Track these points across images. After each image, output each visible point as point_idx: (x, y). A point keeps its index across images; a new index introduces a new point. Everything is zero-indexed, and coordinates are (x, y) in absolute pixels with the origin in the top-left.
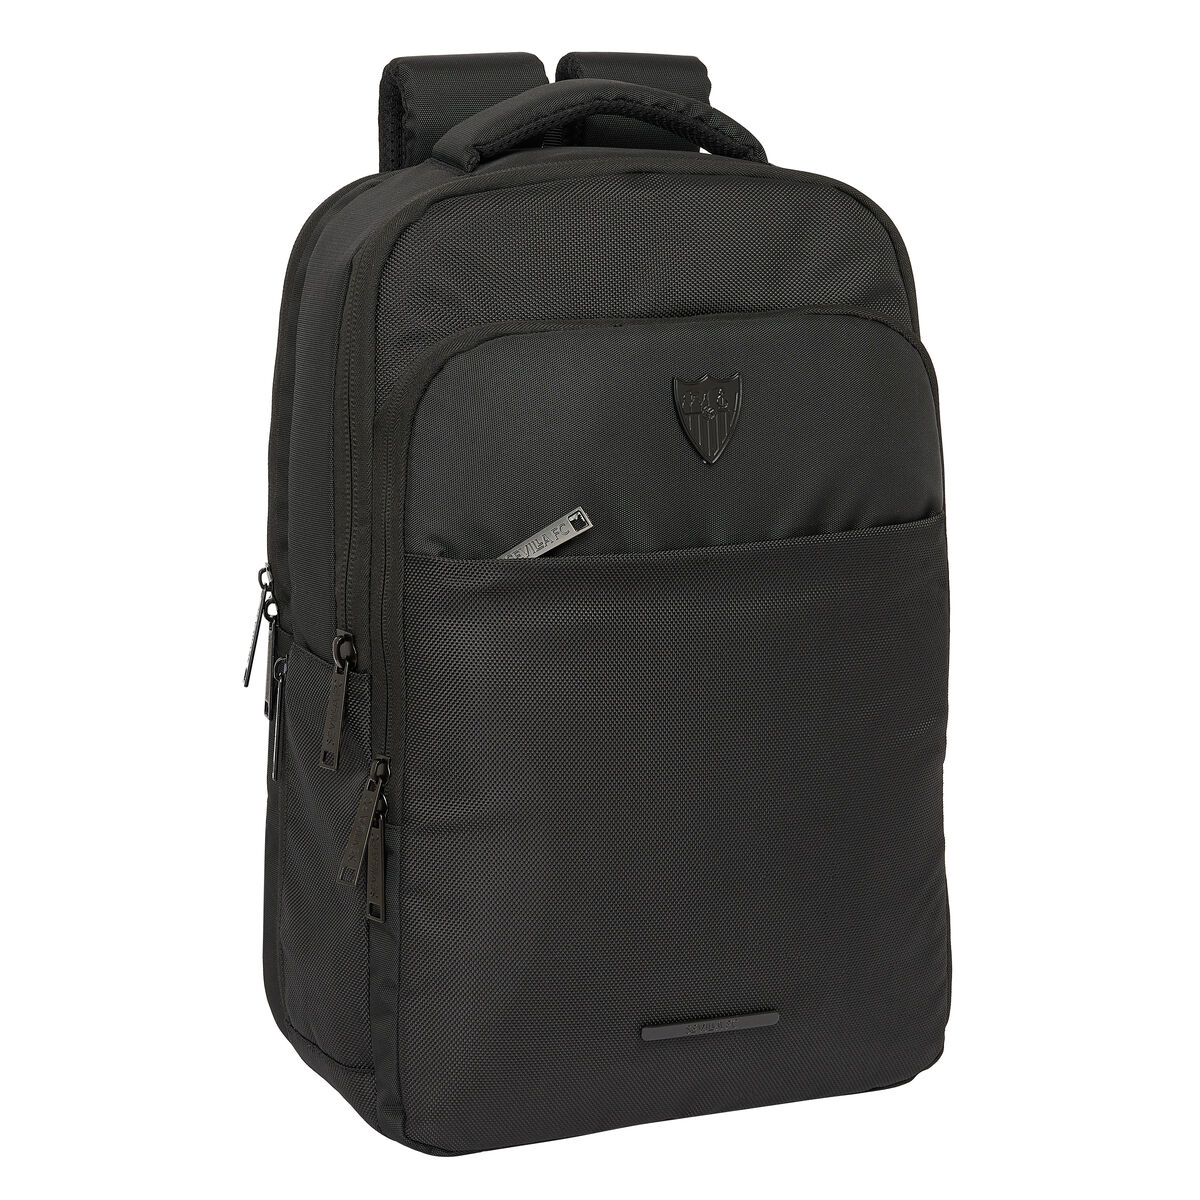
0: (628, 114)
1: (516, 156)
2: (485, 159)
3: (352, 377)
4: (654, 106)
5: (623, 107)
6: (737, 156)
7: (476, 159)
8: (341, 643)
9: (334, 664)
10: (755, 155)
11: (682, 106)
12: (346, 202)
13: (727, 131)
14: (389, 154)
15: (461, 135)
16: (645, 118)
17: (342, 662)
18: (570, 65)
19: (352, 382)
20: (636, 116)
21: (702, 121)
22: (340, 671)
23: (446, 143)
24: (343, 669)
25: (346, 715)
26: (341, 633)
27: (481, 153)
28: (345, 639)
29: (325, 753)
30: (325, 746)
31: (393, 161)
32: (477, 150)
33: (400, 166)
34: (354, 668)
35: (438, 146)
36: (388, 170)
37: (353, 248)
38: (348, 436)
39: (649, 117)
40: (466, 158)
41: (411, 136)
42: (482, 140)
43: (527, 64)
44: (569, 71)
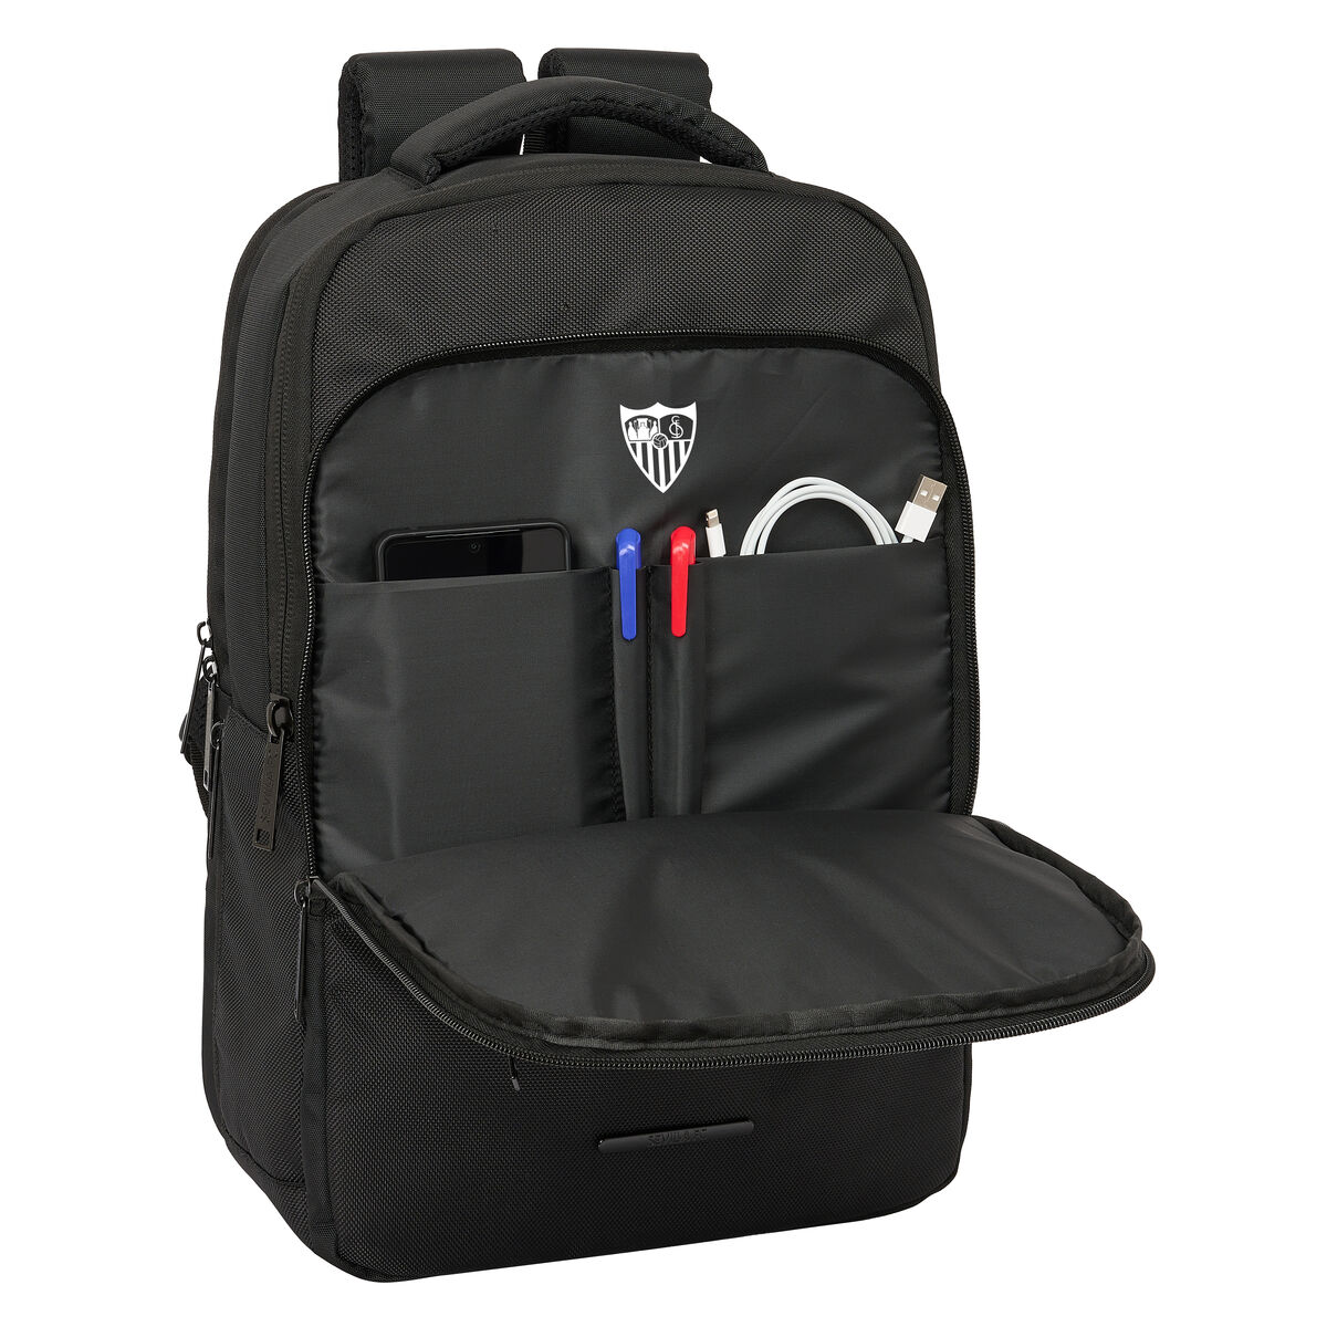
0: (609, 115)
1: (480, 164)
2: (446, 168)
3: (285, 413)
4: (638, 106)
5: (604, 108)
6: (733, 164)
7: (437, 168)
8: (276, 708)
9: (267, 732)
10: (753, 163)
11: (671, 106)
12: (294, 216)
13: (721, 136)
14: (350, 162)
15: (421, 142)
16: (629, 120)
17: (277, 730)
18: (554, 62)
19: (285, 419)
20: (619, 117)
21: (694, 124)
22: (274, 740)
23: (404, 151)
24: (278, 738)
25: (281, 790)
26: (276, 697)
27: (442, 163)
28: (279, 704)
29: (259, 831)
30: (259, 824)
31: (353, 169)
32: (438, 159)
33: (360, 175)
34: (290, 738)
35: (397, 155)
36: (349, 179)
37: (293, 269)
38: (278, 478)
39: (632, 119)
40: (425, 167)
41: (370, 141)
42: (444, 147)
43: (502, 63)
44: (551, 69)
